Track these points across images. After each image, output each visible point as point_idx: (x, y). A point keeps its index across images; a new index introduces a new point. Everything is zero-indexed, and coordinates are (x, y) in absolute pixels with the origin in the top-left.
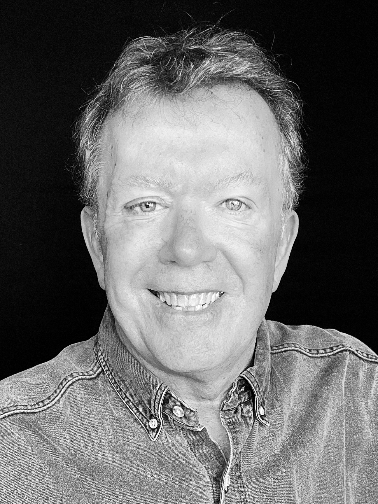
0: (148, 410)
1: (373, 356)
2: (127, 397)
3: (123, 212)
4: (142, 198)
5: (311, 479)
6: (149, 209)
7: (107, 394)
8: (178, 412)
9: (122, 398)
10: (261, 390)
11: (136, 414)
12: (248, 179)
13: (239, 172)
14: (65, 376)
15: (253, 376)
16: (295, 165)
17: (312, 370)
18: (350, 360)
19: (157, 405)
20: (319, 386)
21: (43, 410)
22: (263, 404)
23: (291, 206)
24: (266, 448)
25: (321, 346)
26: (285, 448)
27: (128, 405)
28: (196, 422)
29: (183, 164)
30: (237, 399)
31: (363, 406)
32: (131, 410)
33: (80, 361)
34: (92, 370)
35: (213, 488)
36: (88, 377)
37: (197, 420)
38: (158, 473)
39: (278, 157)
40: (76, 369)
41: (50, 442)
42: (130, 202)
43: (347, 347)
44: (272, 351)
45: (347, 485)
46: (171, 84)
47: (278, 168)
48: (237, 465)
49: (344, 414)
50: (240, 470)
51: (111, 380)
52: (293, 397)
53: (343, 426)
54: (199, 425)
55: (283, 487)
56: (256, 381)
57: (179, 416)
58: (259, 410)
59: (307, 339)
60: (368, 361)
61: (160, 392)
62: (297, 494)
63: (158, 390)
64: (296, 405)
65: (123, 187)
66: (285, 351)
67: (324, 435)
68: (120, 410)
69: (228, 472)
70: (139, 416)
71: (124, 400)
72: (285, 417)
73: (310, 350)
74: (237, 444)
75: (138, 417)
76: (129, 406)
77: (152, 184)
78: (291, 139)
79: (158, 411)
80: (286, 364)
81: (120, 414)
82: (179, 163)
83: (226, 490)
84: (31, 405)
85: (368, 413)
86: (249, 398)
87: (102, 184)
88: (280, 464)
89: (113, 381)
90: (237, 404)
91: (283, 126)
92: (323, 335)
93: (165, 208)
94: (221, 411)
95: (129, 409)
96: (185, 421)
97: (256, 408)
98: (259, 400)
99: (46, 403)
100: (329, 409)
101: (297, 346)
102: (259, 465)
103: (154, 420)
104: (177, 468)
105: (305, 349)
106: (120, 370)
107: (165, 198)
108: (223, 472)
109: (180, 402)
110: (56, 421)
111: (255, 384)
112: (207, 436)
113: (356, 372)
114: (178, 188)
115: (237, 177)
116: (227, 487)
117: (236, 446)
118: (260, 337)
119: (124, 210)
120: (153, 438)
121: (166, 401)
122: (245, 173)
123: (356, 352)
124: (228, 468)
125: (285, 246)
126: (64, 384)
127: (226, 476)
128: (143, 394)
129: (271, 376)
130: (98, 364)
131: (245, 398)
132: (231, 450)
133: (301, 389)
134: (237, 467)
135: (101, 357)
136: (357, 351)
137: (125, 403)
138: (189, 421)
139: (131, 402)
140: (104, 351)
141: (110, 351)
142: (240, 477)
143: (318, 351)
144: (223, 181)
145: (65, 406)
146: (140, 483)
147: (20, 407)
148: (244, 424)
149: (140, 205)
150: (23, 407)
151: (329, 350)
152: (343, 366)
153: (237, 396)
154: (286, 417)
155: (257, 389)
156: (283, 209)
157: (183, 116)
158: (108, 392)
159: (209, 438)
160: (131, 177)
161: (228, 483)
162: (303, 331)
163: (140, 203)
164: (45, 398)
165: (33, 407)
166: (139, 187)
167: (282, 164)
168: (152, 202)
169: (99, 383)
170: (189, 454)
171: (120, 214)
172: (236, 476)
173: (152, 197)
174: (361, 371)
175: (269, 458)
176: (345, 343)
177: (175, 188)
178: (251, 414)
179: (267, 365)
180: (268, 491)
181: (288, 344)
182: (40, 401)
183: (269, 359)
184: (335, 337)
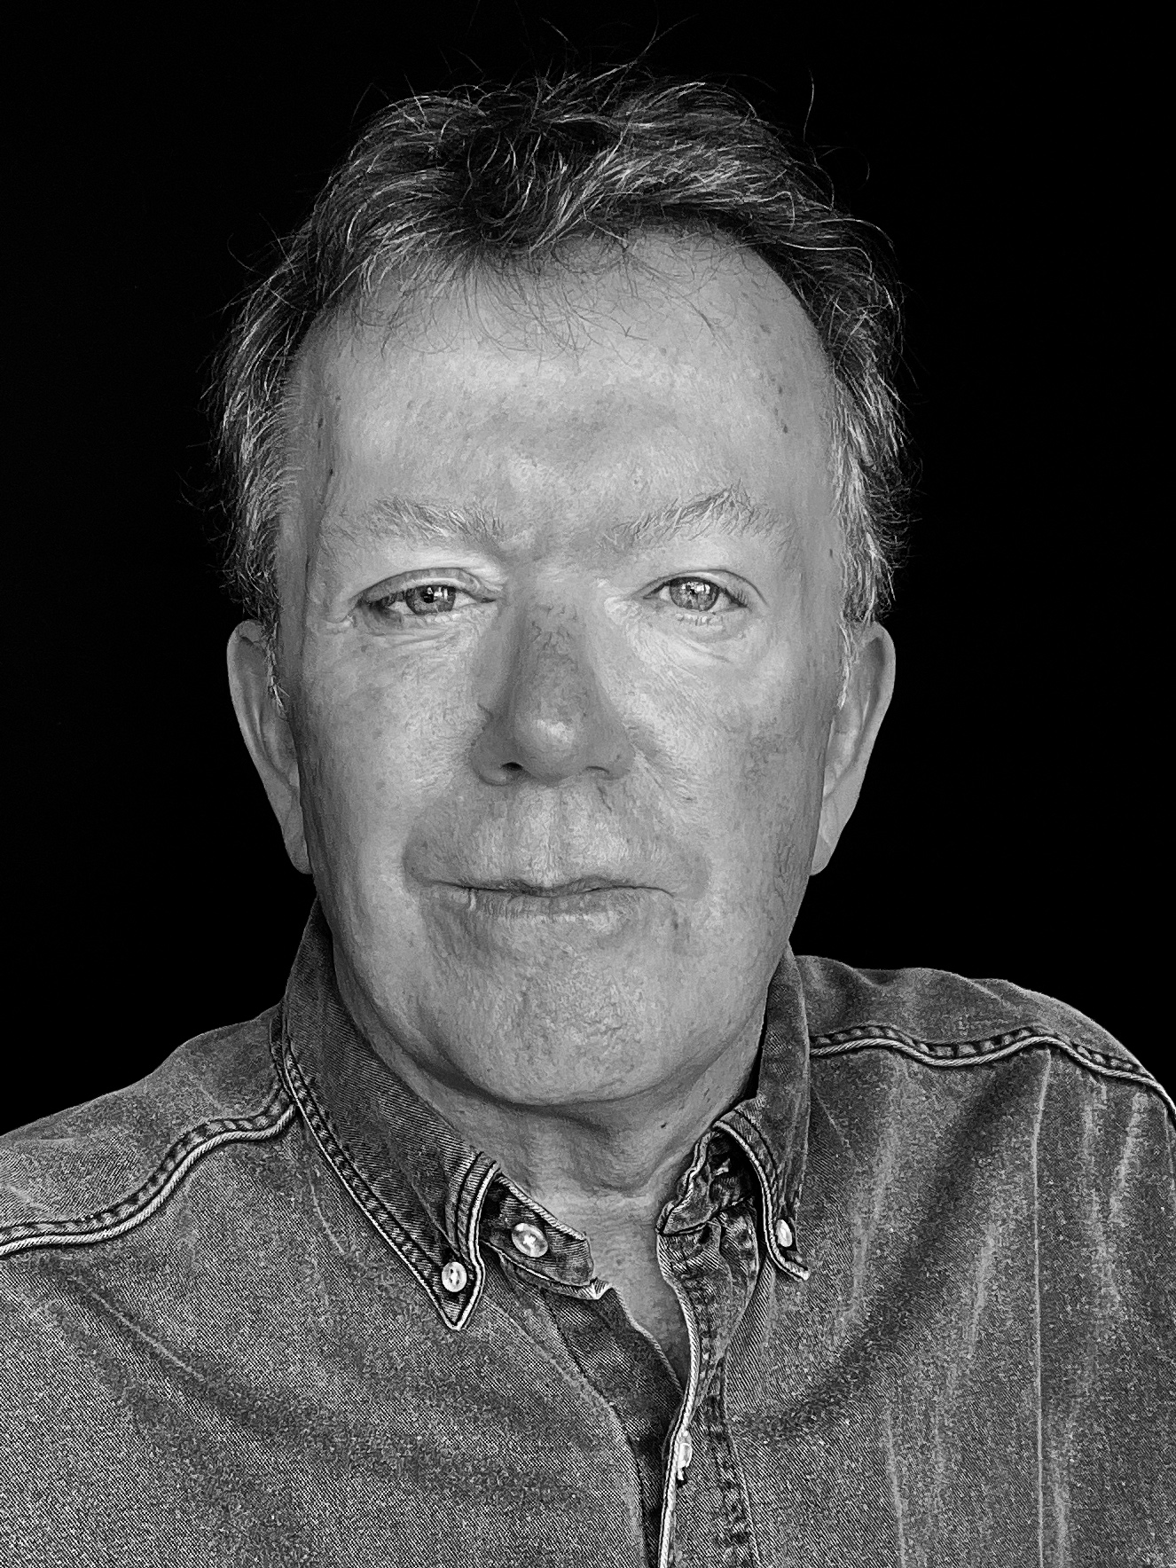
0: (437, 1237)
1: (1126, 1062)
2: (374, 1196)
3: (354, 618)
4: (414, 574)
5: (938, 1440)
6: (435, 606)
7: (313, 1188)
8: (529, 1241)
9: (360, 1199)
10: (779, 1171)
11: (400, 1246)
12: (734, 512)
13: (707, 489)
14: (184, 1130)
15: (754, 1126)
16: (879, 478)
17: (937, 1107)
18: (1055, 1074)
19: (464, 1219)
20: (961, 1156)
21: (115, 1238)
22: (786, 1214)
23: (871, 606)
24: (800, 1347)
25: (965, 1034)
26: (859, 1345)
27: (378, 1221)
28: (585, 1271)
29: (535, 466)
30: (707, 1199)
31: (1094, 1215)
32: (384, 1234)
33: (229, 1086)
34: (265, 1113)
35: (639, 1472)
36: (254, 1135)
37: (586, 1266)
38: (471, 1428)
39: (827, 452)
40: (215, 1111)
41: (136, 1333)
42: (376, 585)
43: (1043, 1035)
44: (815, 1051)
45: (1046, 1457)
46: (500, 223)
47: (829, 485)
48: (713, 1399)
49: (1036, 1242)
50: (722, 1417)
51: (325, 1142)
52: (880, 1191)
53: (1033, 1277)
54: (593, 1281)
55: (853, 1466)
56: (765, 1142)
57: (533, 1254)
58: (775, 1229)
59: (924, 1013)
60: (1108, 1079)
61: (472, 1183)
62: (895, 1489)
63: (466, 1176)
64: (891, 1213)
65: (353, 539)
66: (855, 1050)
67: (976, 1306)
68: (353, 1238)
69: (686, 1421)
70: (411, 1253)
71: (363, 1204)
72: (855, 1251)
73: (930, 1046)
74: (710, 1337)
75: (406, 1257)
76: (380, 1225)
77: (443, 527)
78: (869, 398)
79: (467, 1240)
80: (857, 1088)
81: (353, 1248)
82: (524, 461)
83: (681, 1478)
84: (77, 1222)
85: (1108, 1237)
86: (745, 1194)
87: (289, 533)
88: (846, 1397)
89: (331, 1147)
90: (709, 1214)
91: (843, 361)
92: (971, 998)
93: (483, 602)
94: (659, 1237)
95: (381, 1231)
96: (550, 1270)
97: (767, 1225)
98: (775, 1198)
99: (123, 1213)
100: (992, 1226)
101: (891, 1034)
102: (781, 1400)
103: (456, 1265)
104: (527, 1413)
105: (915, 1042)
106: (350, 1112)
107: (483, 570)
108: (669, 1423)
109: (533, 1211)
110: (153, 1270)
111: (762, 1152)
112: (619, 1313)
113: (1071, 1111)
114: (522, 539)
115: (702, 506)
116: (683, 1469)
117: (705, 1341)
118: (777, 1004)
119: (357, 612)
120: (454, 1320)
121: (491, 1208)
122: (726, 494)
123: (1071, 1051)
124: (684, 1411)
125: (853, 733)
126: (180, 1156)
127: (679, 1434)
128: (422, 1186)
129: (812, 1128)
130: (283, 1095)
131: (731, 1196)
132: (693, 1354)
133: (907, 1166)
134: (713, 1407)
135: (294, 1073)
136: (1075, 1047)
137: (367, 1214)
138: (563, 1268)
139: (386, 1209)
140: (301, 1053)
141: (319, 1056)
142: (722, 1437)
143: (955, 1047)
144: (658, 518)
145: (182, 1223)
146: (413, 1459)
147: (44, 1228)
148: (730, 1275)
149: (407, 597)
150: (52, 1227)
151: (988, 1045)
152: (1032, 1094)
153: (705, 1189)
154: (860, 1252)
155: (768, 1167)
156: (845, 615)
157: (537, 318)
158: (316, 1181)
159: (625, 1320)
160: (378, 508)
161: (686, 1459)
162: (910, 989)
163: (405, 589)
164: (119, 1201)
165: (85, 1227)
166: (402, 536)
167: (840, 471)
168: (444, 587)
169: (288, 1152)
170: (564, 1369)
171: (347, 624)
172: (709, 1435)
173: (442, 571)
174: (1088, 1108)
175: (810, 1378)
176: (1040, 1024)
177: (514, 540)
178: (751, 1244)
179: (798, 1095)
180: (807, 1480)
181: (862, 1028)
182: (105, 1207)
183: (806, 1075)
184: (1008, 1005)
